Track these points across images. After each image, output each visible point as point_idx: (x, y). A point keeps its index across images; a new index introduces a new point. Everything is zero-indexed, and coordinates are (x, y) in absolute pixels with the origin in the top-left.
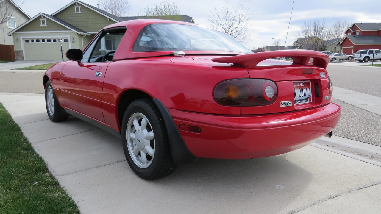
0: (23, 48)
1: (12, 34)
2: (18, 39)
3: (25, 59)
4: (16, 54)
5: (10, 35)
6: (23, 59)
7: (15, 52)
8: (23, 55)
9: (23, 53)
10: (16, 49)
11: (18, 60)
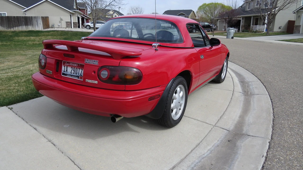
0: (301, 24)
1: (296, 13)
2: (299, 16)
3: (301, 33)
4: (295, 28)
5: (294, 13)
6: (299, 32)
7: (295, 27)
8: (300, 29)
9: (300, 28)
10: (296, 24)
11: (295, 33)
